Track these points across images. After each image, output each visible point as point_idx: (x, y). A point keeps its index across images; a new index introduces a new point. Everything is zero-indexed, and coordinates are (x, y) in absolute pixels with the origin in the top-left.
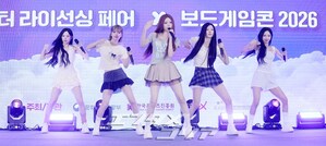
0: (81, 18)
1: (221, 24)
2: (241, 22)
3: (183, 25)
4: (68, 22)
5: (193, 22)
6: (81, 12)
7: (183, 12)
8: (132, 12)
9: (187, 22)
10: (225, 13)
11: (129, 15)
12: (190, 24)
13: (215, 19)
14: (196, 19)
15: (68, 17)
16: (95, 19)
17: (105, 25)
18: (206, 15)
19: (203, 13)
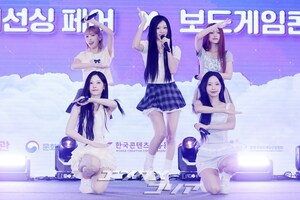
0: (37, 20)
1: (237, 30)
2: (265, 27)
3: (182, 30)
4: (18, 25)
5: (197, 26)
6: (38, 11)
7: (183, 12)
8: (111, 12)
9: (187, 26)
10: (243, 13)
11: (106, 16)
12: (192, 30)
14: (201, 21)
15: (20, 18)
16: (58, 21)
17: (72, 29)
18: (216, 17)
19: (211, 13)
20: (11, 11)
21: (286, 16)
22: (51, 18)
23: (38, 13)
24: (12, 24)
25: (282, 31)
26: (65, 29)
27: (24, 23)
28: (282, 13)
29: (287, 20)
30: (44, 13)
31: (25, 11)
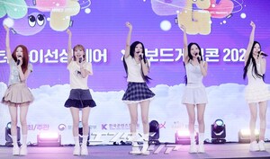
0: (64, 56)
1: (177, 59)
4: (53, 59)
5: (154, 58)
6: (64, 50)
7: (146, 50)
8: (105, 51)
9: (149, 58)
10: (180, 50)
11: (102, 53)
12: (152, 60)
13: (172, 55)
14: (156, 55)
15: (54, 55)
18: (165, 52)
19: (162, 50)
20: (49, 51)
21: (205, 51)
23: (64, 52)
24: (50, 58)
27: (56, 57)
28: (202, 50)
29: (205, 54)
31: (57, 50)
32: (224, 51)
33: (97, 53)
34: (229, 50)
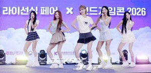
19: (91, 8)
20: (23, 8)
21: (116, 9)
22: (37, 10)
24: (24, 12)
25: (115, 14)
26: (42, 14)
27: (28, 11)
28: (115, 8)
29: (116, 11)
30: (34, 8)
31: (28, 7)
32: (128, 9)
33: (52, 9)
34: (130, 9)
